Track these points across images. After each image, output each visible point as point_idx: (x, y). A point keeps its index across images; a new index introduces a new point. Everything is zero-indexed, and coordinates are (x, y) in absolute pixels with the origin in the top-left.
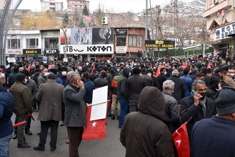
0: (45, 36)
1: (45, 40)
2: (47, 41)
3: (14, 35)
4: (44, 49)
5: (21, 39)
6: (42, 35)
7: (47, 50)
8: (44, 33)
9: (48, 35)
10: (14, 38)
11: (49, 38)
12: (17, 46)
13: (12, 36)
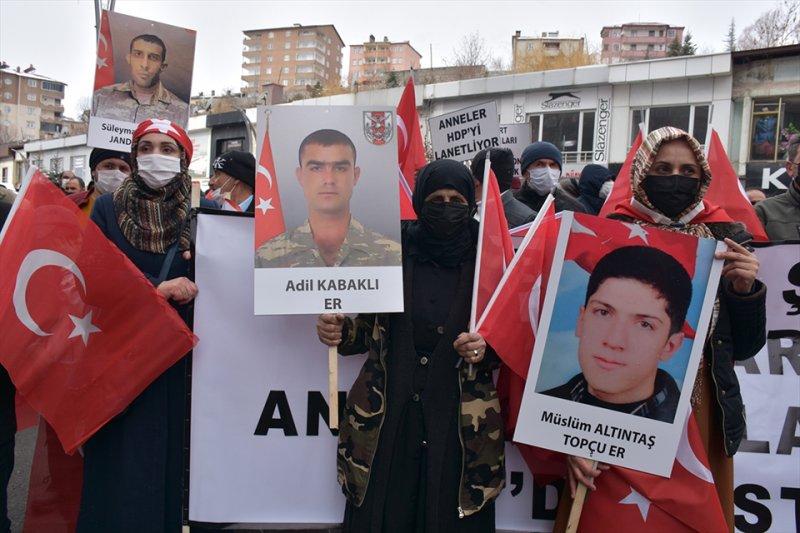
0: (756, 86)
1: (756, 109)
2: (763, 117)
3: (568, 91)
4: (748, 165)
5: (603, 111)
6: (734, 85)
7: (766, 171)
8: (756, 70)
9: (776, 80)
10: (562, 106)
11: (785, 97)
12: (574, 148)
13: (555, 96)
